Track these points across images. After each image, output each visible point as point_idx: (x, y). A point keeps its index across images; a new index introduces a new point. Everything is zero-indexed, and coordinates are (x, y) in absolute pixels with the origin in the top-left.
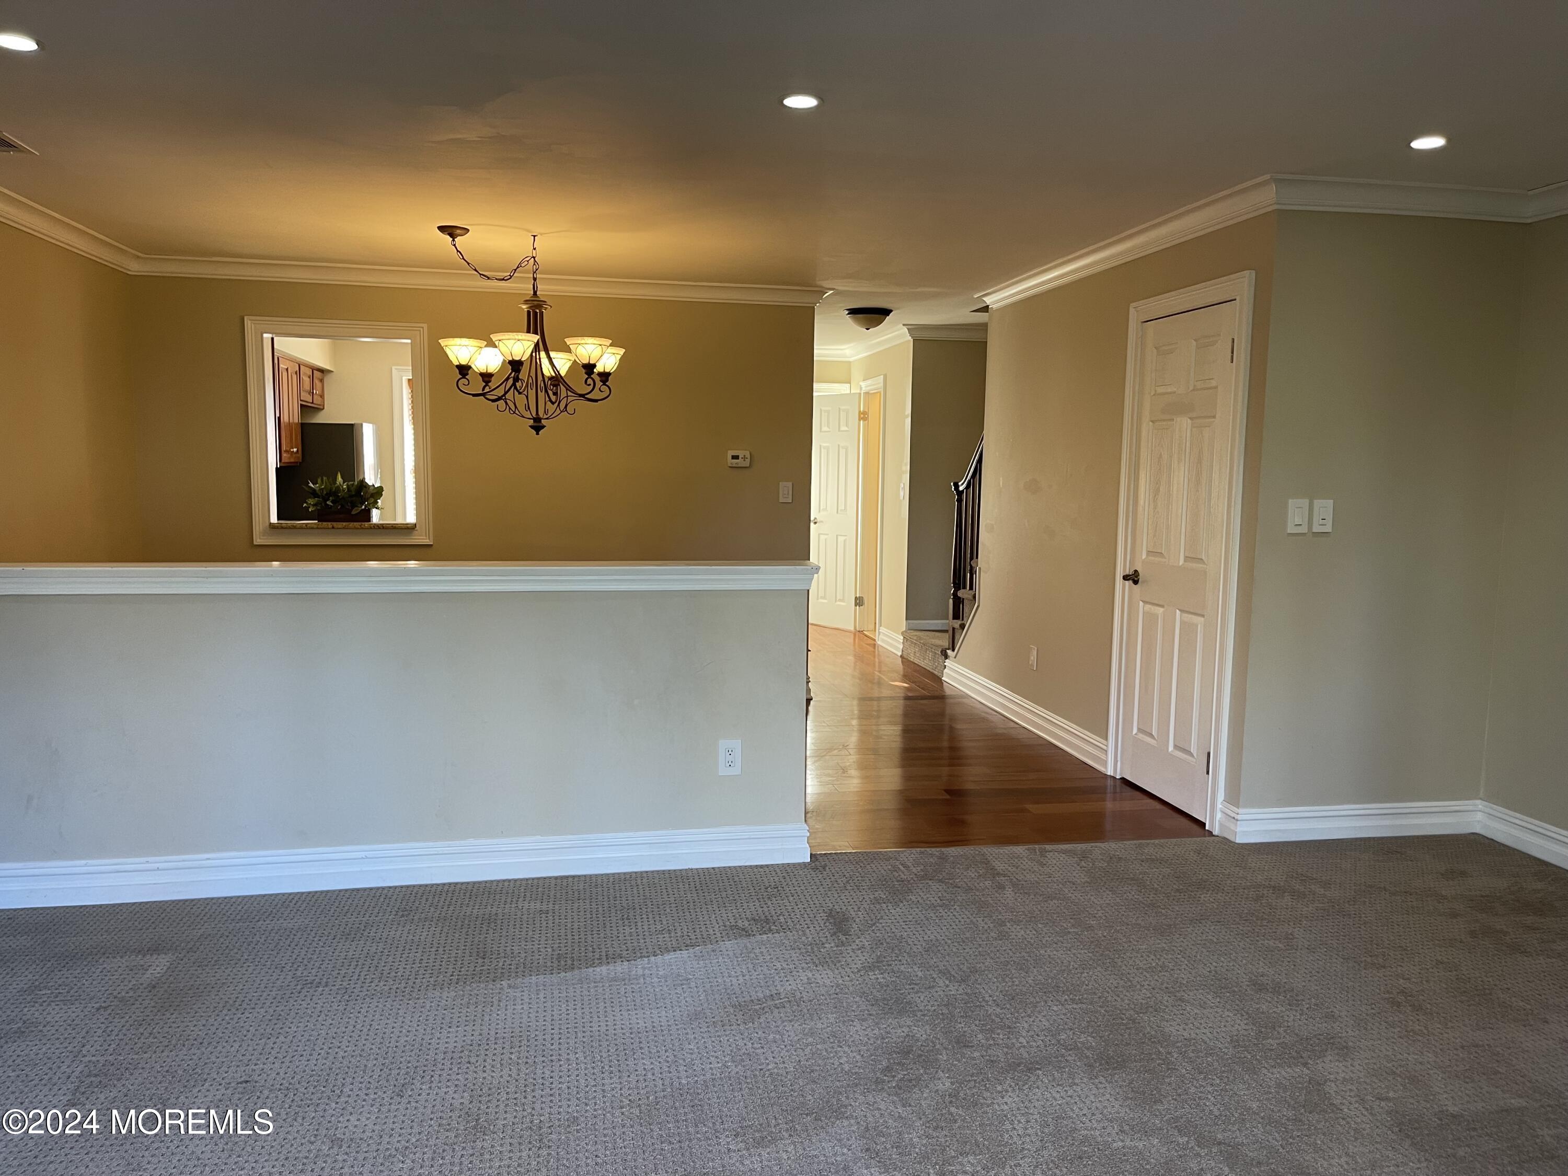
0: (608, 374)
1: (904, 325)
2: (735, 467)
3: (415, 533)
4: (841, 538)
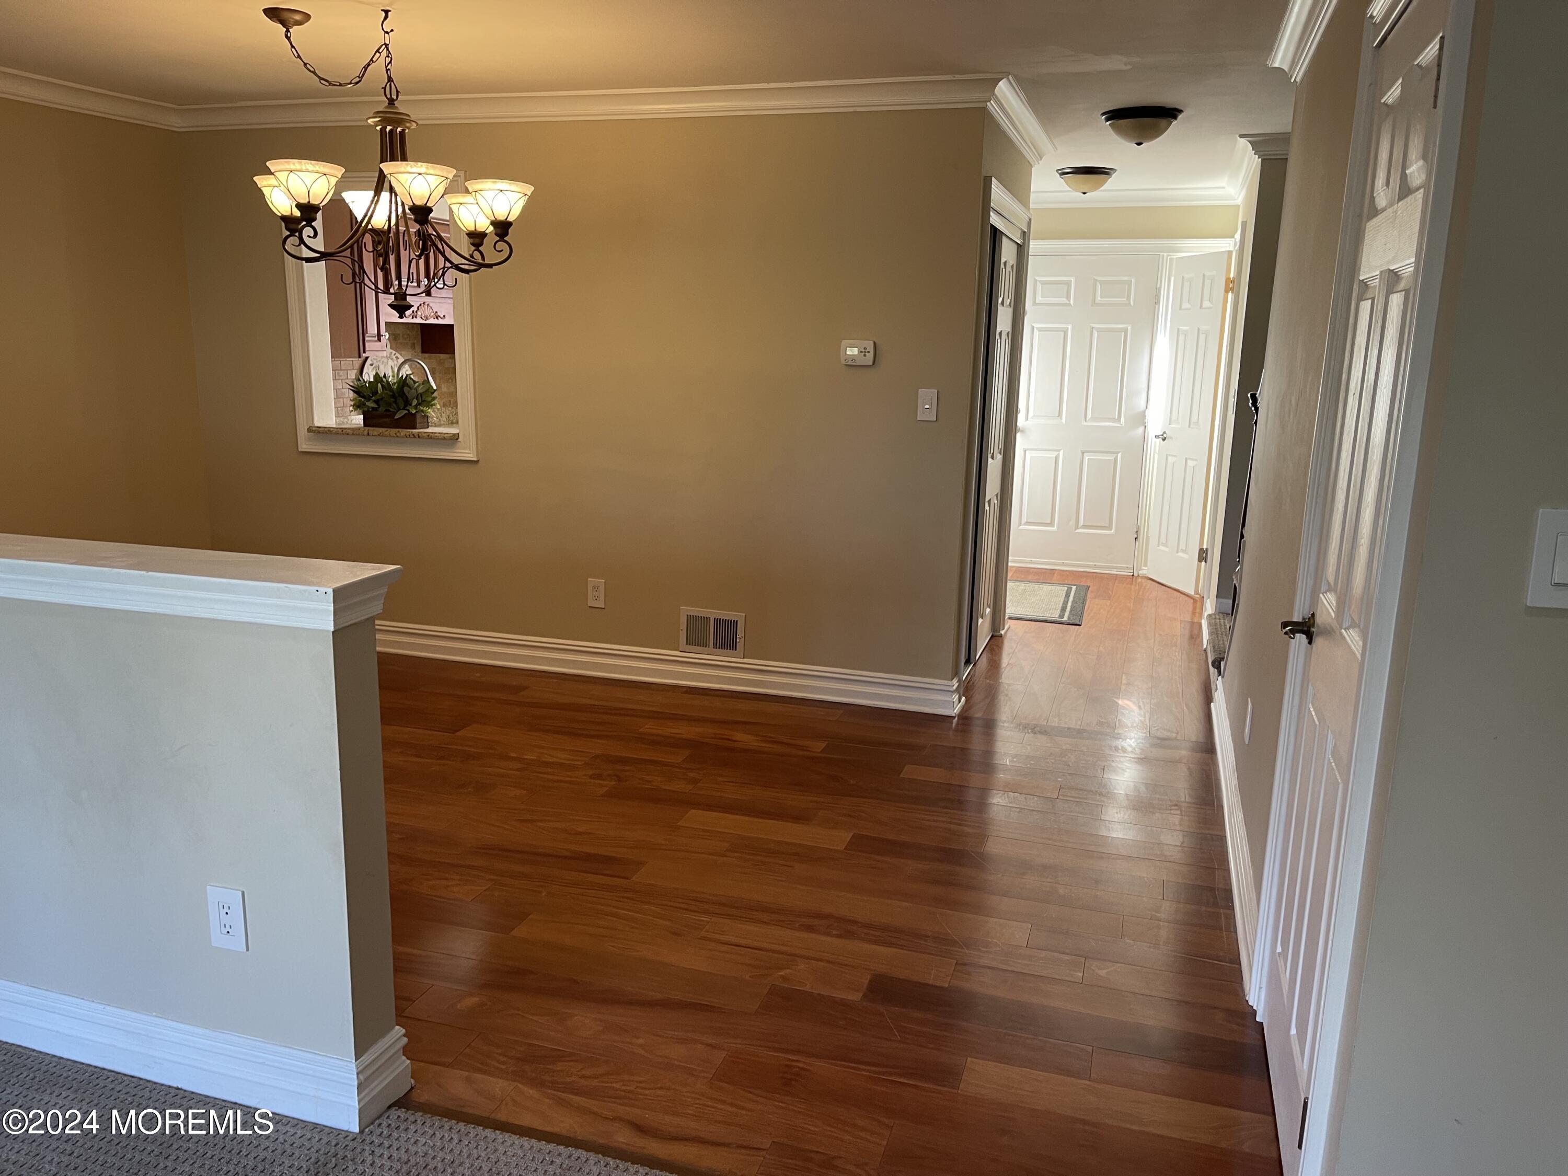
0: (510, 224)
1: (1241, 136)
2: (853, 366)
3: (459, 445)
4: (1190, 463)
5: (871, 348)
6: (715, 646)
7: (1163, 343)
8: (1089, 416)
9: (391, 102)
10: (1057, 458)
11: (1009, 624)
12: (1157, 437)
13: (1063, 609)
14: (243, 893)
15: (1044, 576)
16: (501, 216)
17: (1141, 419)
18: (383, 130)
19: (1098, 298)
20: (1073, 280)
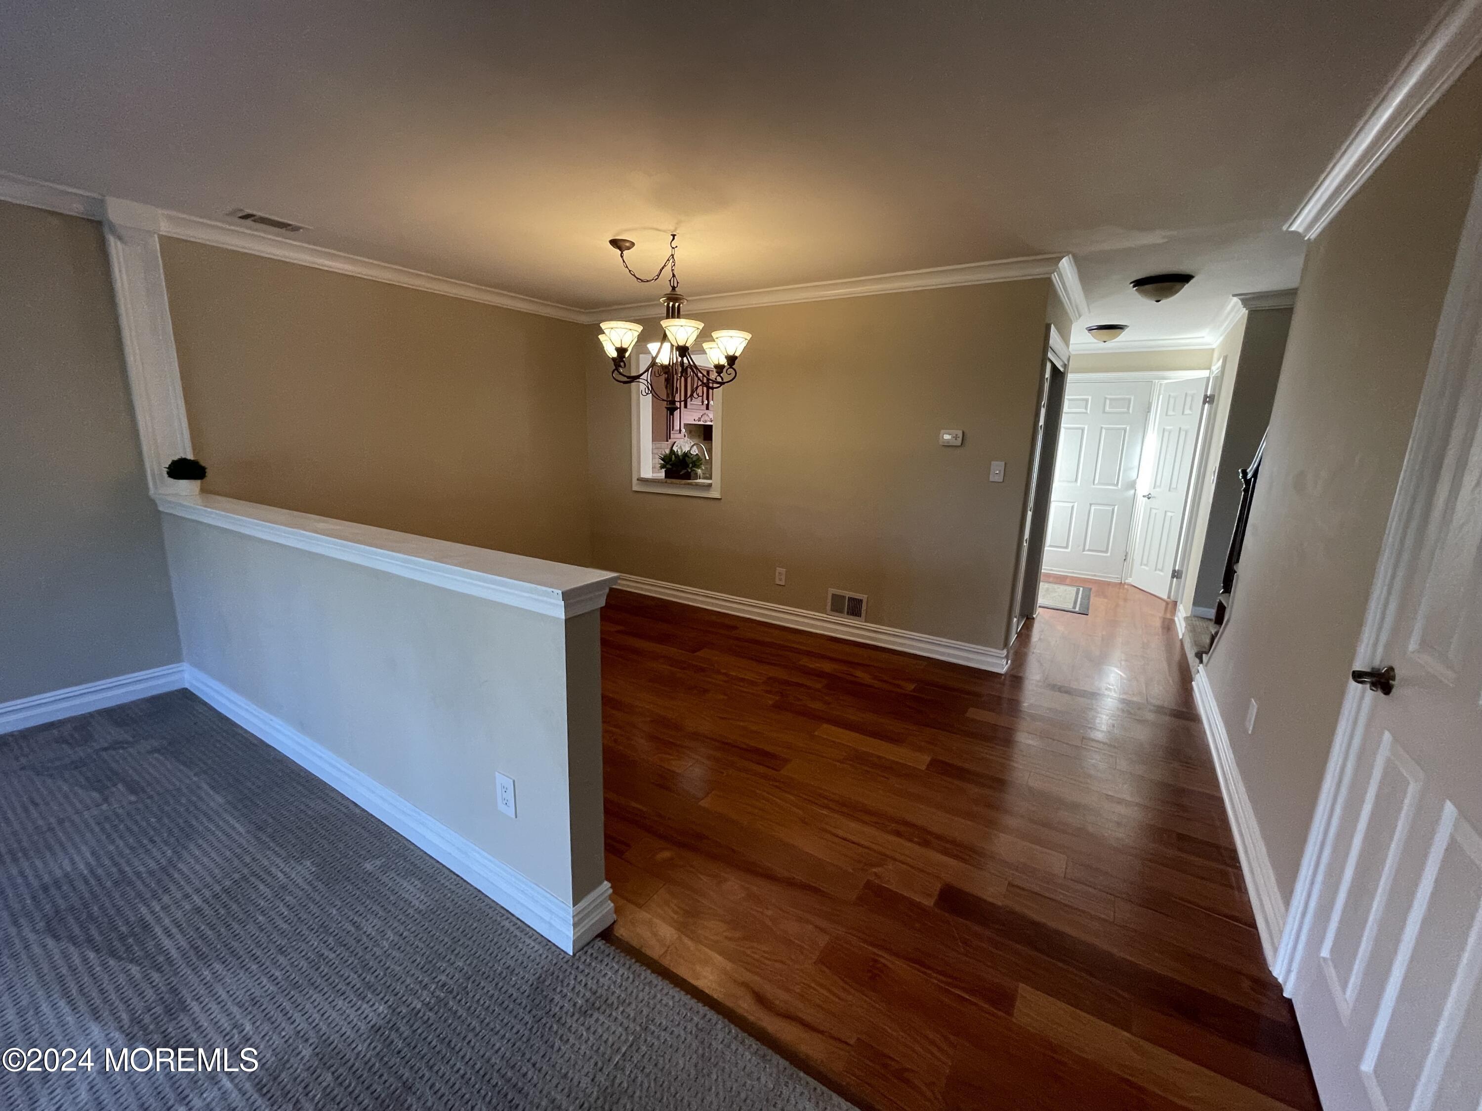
1: (1234, 295)
2: (948, 446)
3: (711, 489)
4: (1169, 514)
5: (960, 435)
6: (848, 613)
7: (1152, 438)
8: (1096, 482)
9: (674, 288)
10: (1073, 507)
11: (1039, 611)
12: (1144, 496)
13: (1075, 603)
14: (514, 782)
15: (1061, 580)
16: (731, 354)
17: (1132, 485)
18: (668, 306)
19: (1107, 409)
20: (1090, 398)
